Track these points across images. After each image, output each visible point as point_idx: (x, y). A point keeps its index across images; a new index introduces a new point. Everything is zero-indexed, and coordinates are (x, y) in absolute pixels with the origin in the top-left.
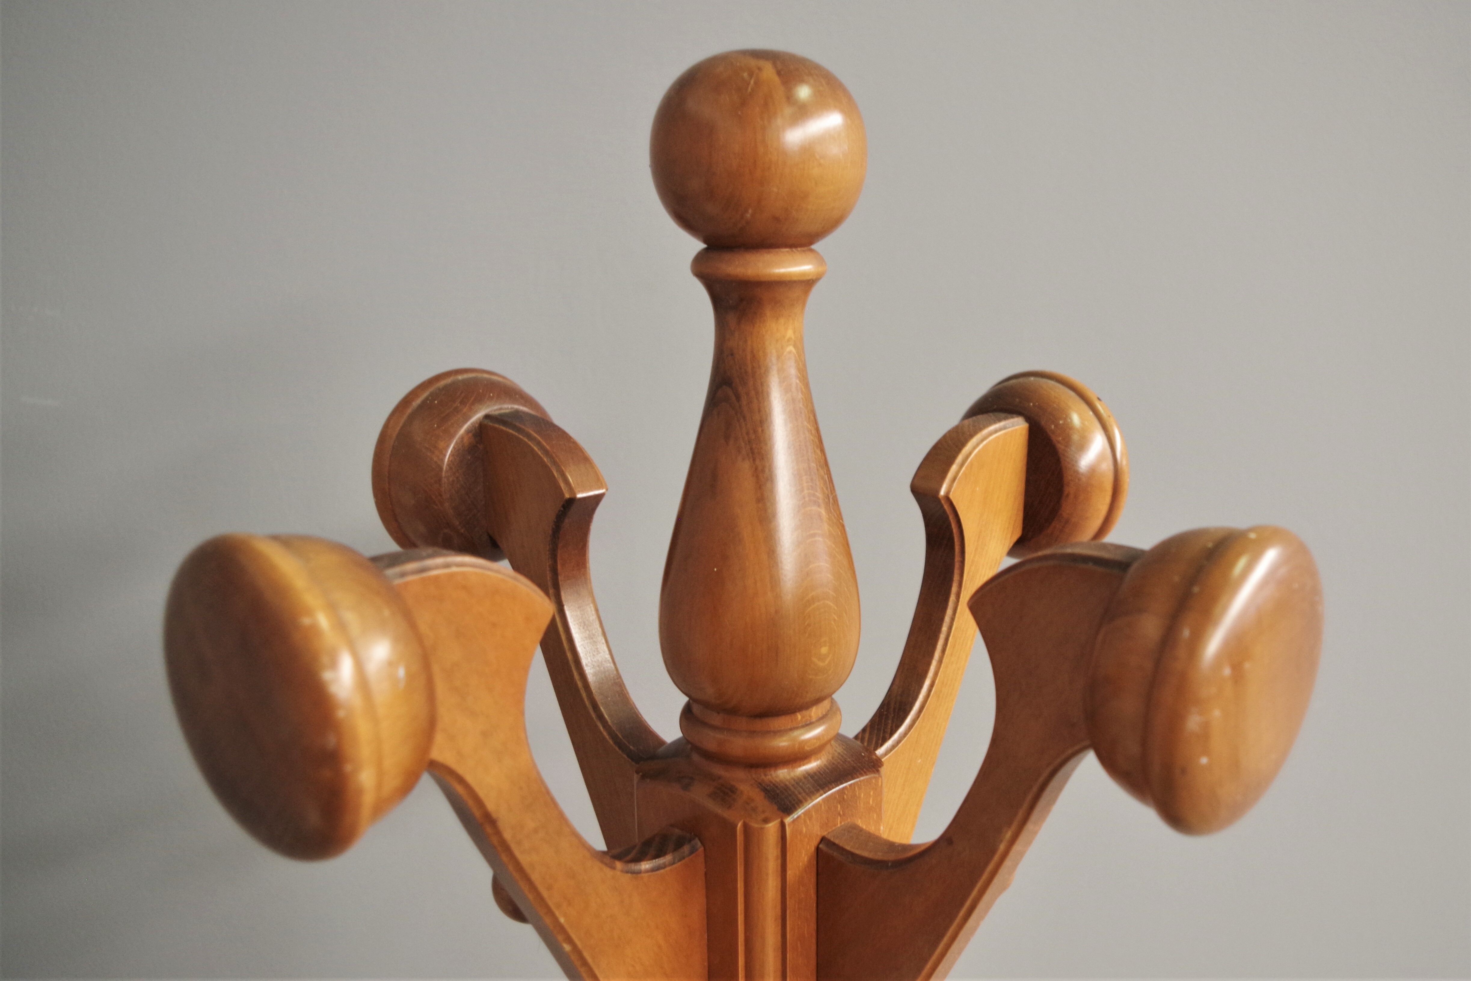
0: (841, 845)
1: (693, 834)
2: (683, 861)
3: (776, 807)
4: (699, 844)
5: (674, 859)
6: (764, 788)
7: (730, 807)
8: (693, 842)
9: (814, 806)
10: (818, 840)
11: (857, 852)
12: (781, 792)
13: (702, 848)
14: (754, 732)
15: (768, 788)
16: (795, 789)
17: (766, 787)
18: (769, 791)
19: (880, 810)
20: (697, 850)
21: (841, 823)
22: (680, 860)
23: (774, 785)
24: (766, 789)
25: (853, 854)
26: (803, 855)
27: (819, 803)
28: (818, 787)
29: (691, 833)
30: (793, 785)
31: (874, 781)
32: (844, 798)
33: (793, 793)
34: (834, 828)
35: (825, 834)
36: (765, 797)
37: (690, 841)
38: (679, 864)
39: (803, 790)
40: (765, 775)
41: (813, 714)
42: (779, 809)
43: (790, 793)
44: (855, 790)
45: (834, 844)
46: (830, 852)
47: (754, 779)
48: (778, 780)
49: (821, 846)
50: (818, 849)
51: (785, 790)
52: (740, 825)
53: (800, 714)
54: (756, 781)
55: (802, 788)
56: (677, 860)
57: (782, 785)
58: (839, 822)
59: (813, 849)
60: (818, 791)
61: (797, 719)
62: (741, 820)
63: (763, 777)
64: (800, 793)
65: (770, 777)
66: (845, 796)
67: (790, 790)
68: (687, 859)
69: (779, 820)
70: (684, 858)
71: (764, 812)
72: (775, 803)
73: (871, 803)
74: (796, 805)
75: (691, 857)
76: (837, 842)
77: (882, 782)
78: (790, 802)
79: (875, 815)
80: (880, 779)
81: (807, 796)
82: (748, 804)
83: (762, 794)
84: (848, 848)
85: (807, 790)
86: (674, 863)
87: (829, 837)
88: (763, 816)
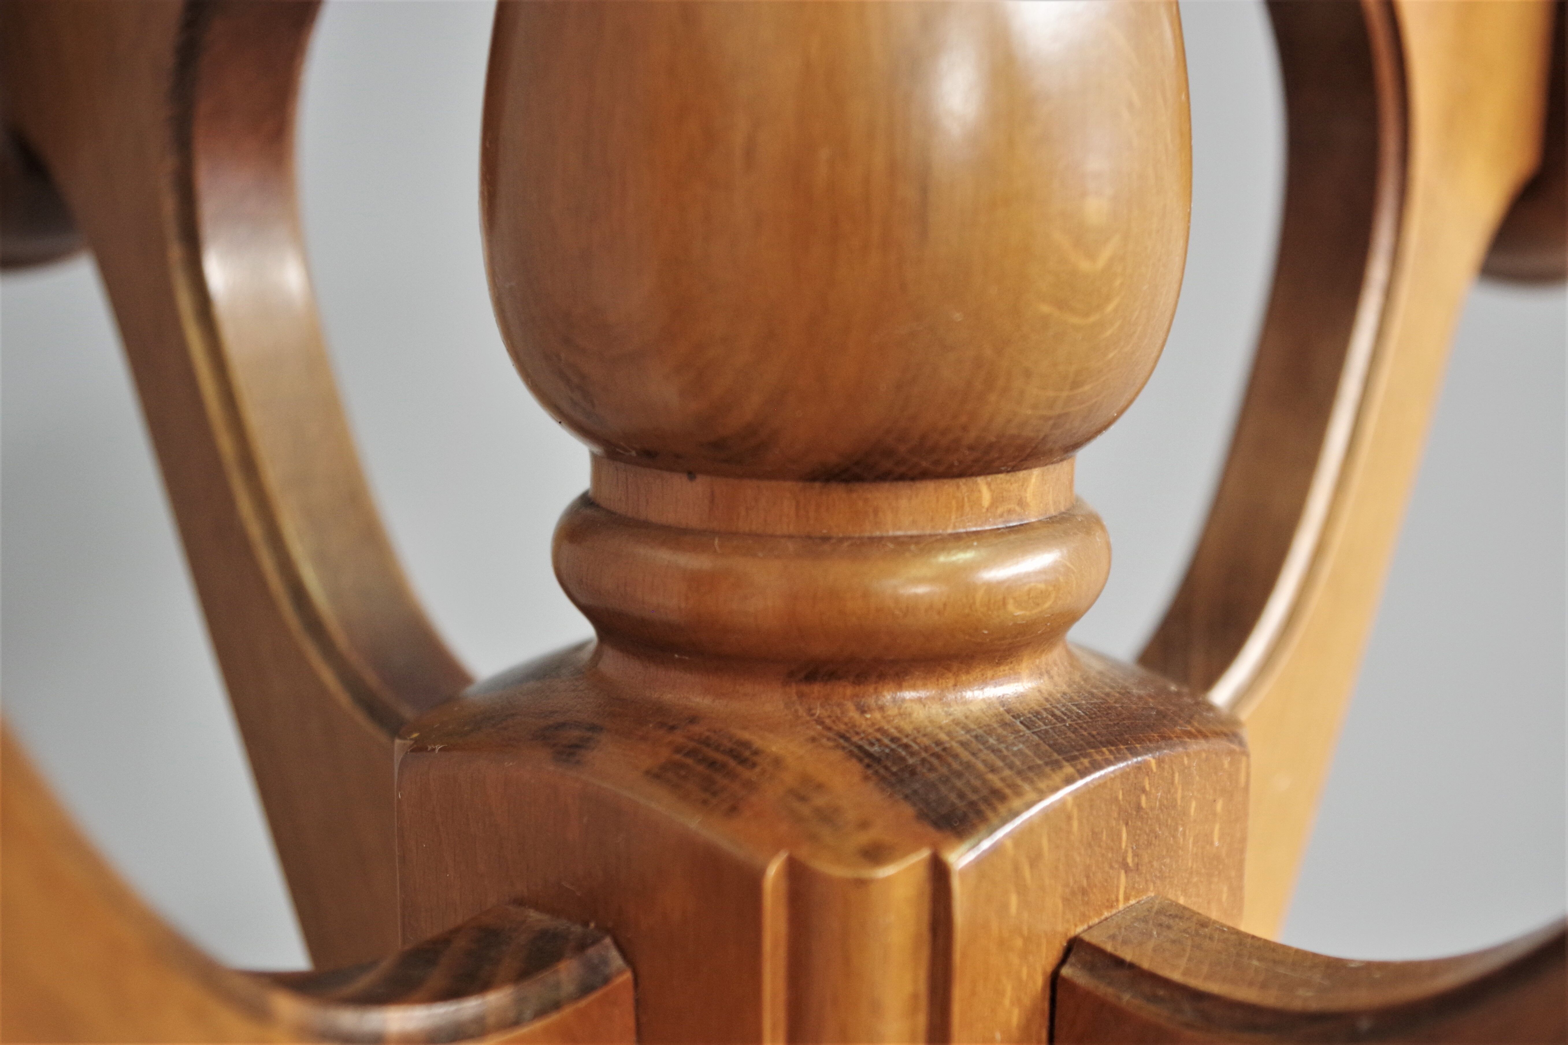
0: (1146, 965)
1: (592, 925)
2: (554, 1018)
3: (908, 810)
4: (616, 960)
5: (520, 1001)
6: (860, 748)
7: (733, 810)
8: (592, 952)
9: (1046, 814)
10: (1059, 945)
11: (1214, 987)
12: (924, 761)
13: (628, 975)
14: (825, 539)
15: (875, 749)
16: (974, 754)
17: (867, 747)
18: (878, 760)
19: (1241, 876)
20: (606, 980)
21: (1127, 898)
22: (541, 1013)
23: (894, 740)
24: (869, 755)
25: (1197, 996)
26: (1007, 1002)
27: (1061, 808)
28: (1056, 756)
29: (586, 924)
30: (962, 744)
31: (1226, 762)
32: (1139, 808)
33: (968, 766)
34: (1106, 914)
35: (1079, 930)
36: (866, 778)
37: (582, 947)
38: (538, 1025)
39: (1003, 758)
40: (863, 710)
41: (1029, 495)
42: (922, 816)
43: (956, 766)
44: (1173, 783)
45: (1119, 962)
46: (1104, 989)
47: (820, 721)
48: (908, 728)
49: (1066, 971)
50: (1055, 981)
51: (935, 755)
52: (774, 870)
53: (989, 485)
54: (829, 729)
55: (994, 751)
56: (528, 1013)
57: (926, 741)
58: (1121, 897)
59: (1039, 982)
60: (1056, 765)
61: (979, 499)
62: (775, 852)
63: (853, 714)
64: (993, 770)
65: (878, 715)
66: (1143, 798)
67: (956, 756)
68: (568, 1011)
69: (925, 854)
70: (556, 1006)
71: (864, 825)
72: (906, 797)
73: (1216, 843)
74: (983, 807)
75: (583, 1003)
76: (1127, 955)
77: (1248, 775)
78: (961, 796)
79: (1225, 889)
80: (1244, 759)
81: (1019, 781)
82: (803, 799)
83: (855, 767)
84: (1176, 976)
85: (1018, 763)
86: (516, 1023)
87: (1095, 938)
88: (864, 838)
